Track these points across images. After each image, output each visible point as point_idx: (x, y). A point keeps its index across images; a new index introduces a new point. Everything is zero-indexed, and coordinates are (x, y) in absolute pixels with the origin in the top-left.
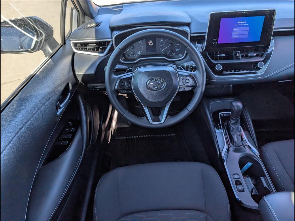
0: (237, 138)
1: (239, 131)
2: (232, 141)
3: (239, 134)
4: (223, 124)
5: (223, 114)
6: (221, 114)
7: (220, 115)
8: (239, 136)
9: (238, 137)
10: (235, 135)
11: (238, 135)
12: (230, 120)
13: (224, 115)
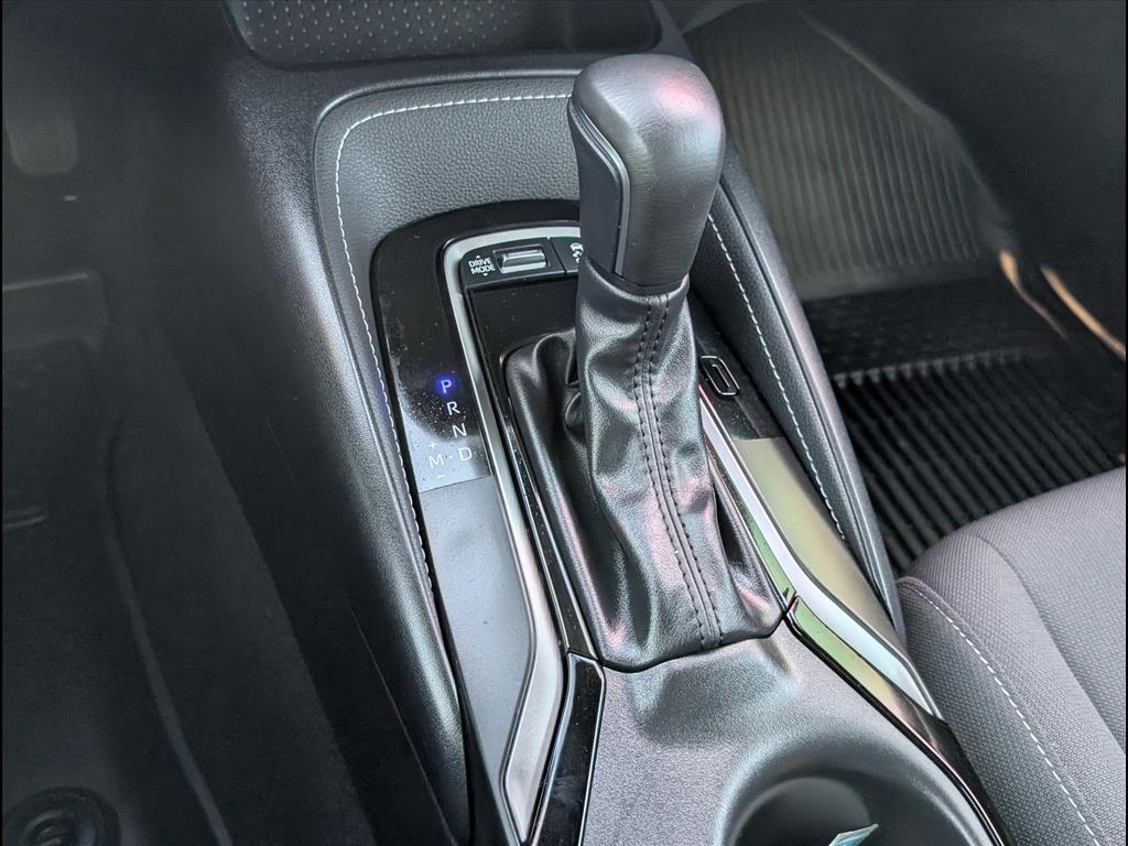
0: (679, 536)
1: (689, 450)
2: (624, 586)
3: (694, 482)
4: (497, 380)
5: (495, 253)
6: (471, 255)
7: (462, 267)
8: (698, 506)
9: (690, 520)
10: (651, 505)
11: (685, 500)
12: (572, 319)
13: (499, 263)
